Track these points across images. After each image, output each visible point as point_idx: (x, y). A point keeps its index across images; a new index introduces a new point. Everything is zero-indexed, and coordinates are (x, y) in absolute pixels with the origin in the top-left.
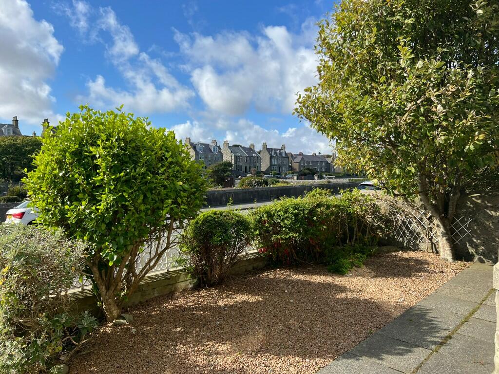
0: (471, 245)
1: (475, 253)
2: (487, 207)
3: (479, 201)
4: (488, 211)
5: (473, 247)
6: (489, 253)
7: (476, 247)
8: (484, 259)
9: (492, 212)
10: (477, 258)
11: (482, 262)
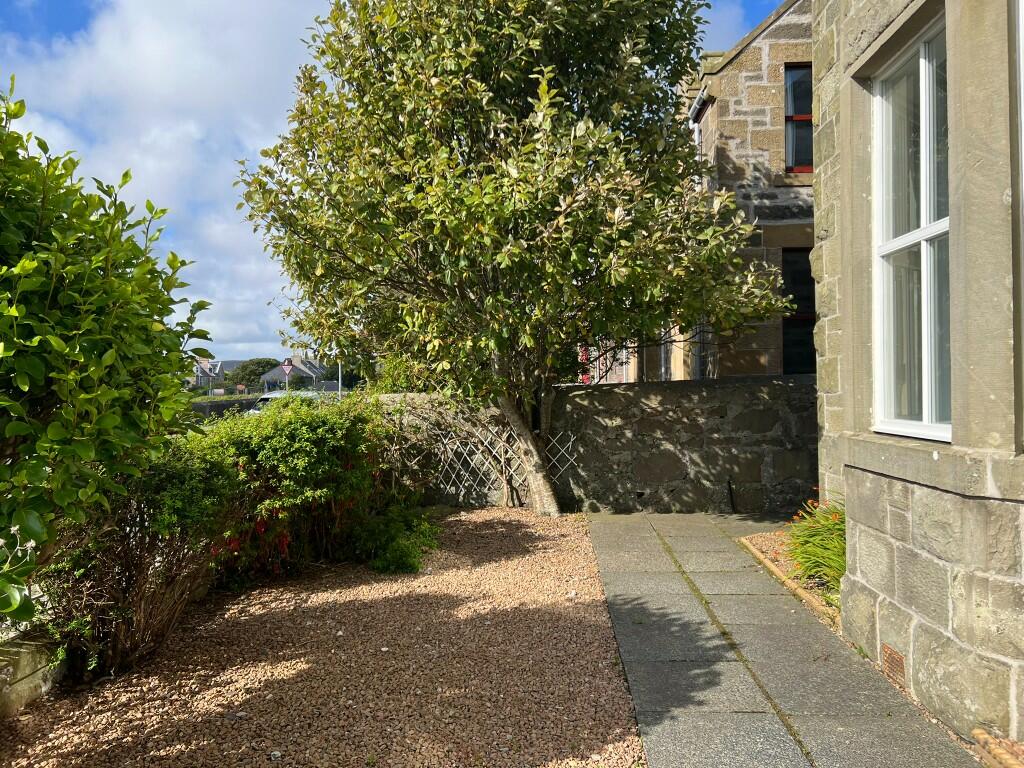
0: (577, 484)
1: (584, 497)
2: (598, 413)
3: (586, 403)
4: (600, 419)
5: (580, 487)
6: (604, 493)
7: (584, 484)
8: (598, 505)
9: (607, 420)
10: (587, 504)
11: (595, 509)
